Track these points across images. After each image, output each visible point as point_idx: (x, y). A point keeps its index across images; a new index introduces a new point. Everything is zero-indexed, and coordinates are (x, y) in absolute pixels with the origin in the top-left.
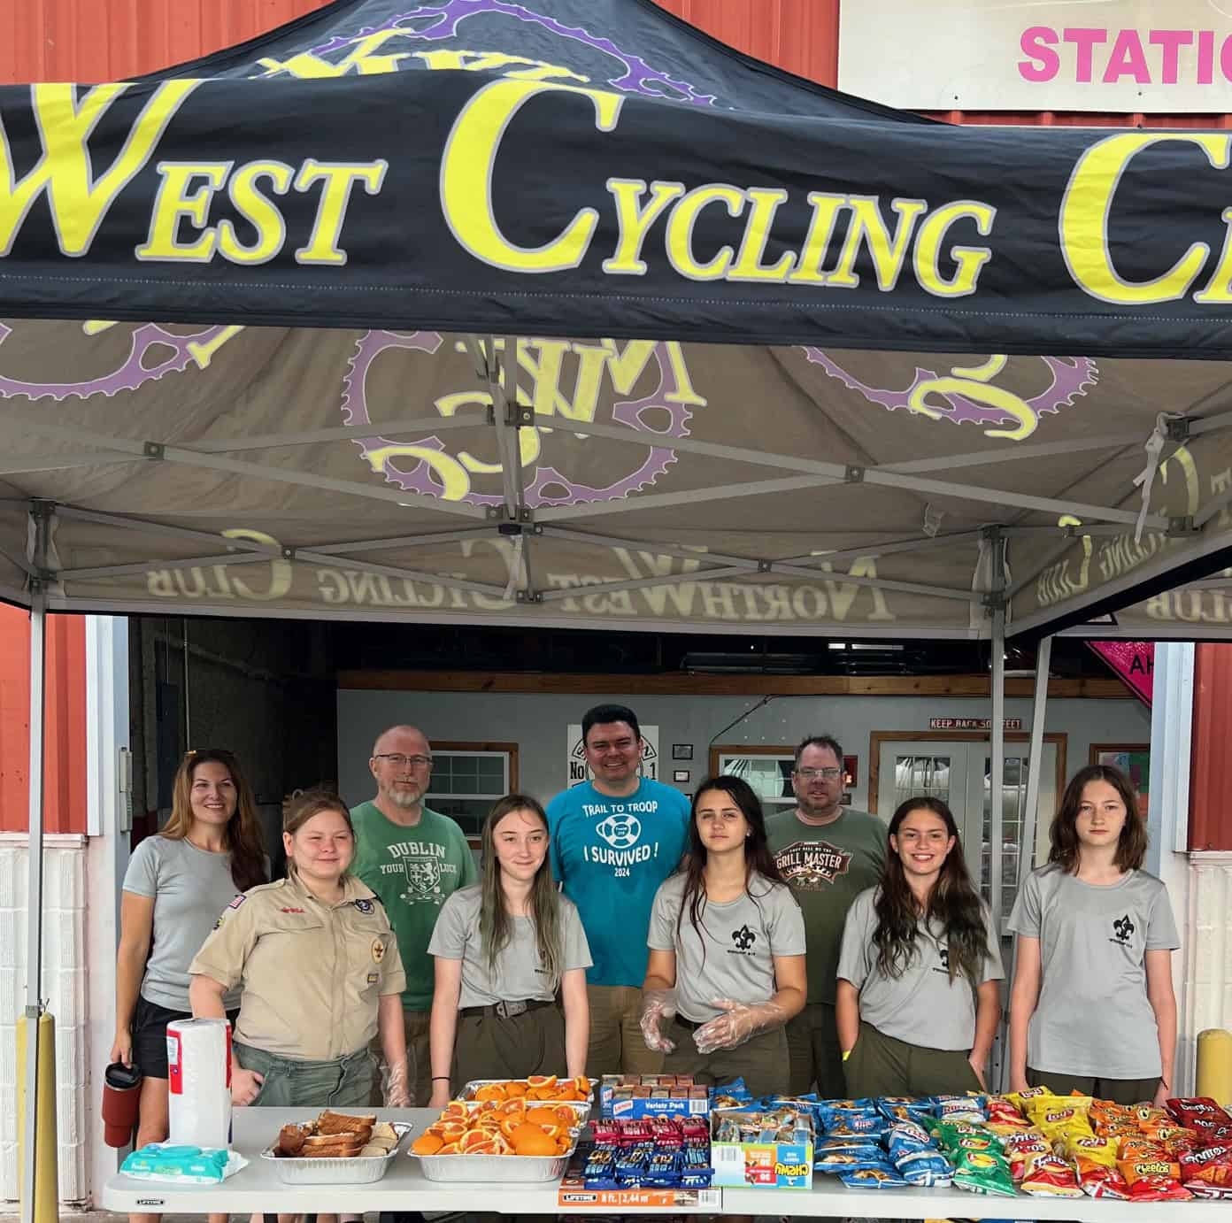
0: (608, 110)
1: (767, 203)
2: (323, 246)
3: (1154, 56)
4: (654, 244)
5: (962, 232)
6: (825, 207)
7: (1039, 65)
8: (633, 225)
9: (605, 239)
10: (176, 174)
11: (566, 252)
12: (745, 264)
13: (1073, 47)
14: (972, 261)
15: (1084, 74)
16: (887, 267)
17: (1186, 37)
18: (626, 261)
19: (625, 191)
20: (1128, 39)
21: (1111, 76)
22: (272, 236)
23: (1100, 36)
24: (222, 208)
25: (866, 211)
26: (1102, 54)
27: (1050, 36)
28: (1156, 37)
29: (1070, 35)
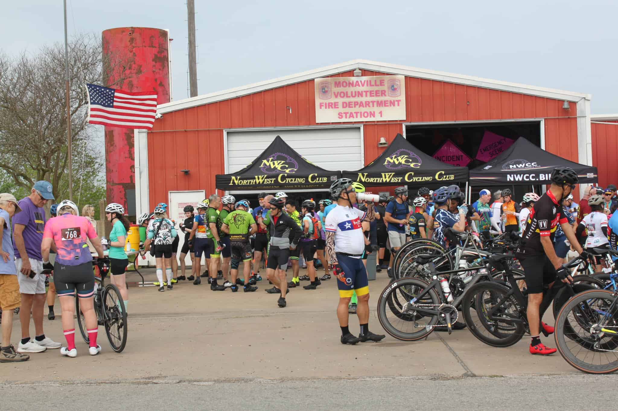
0: (286, 175)
1: (294, 179)
2: (273, 182)
3: (355, 115)
4: (288, 181)
5: (304, 180)
6: (297, 179)
7: (340, 117)
8: (287, 180)
9: (286, 181)
10: (266, 180)
11: (284, 182)
12: (293, 182)
13: (345, 115)
14: (304, 181)
15: (346, 117)
16: (300, 182)
17: (358, 113)
18: (287, 182)
19: (287, 179)
20: (351, 113)
21: (350, 118)
22: (270, 182)
23: (348, 113)
24: (268, 181)
25: (299, 179)
26: (348, 115)
27: (341, 113)
28: (355, 113)
29: (344, 113)
